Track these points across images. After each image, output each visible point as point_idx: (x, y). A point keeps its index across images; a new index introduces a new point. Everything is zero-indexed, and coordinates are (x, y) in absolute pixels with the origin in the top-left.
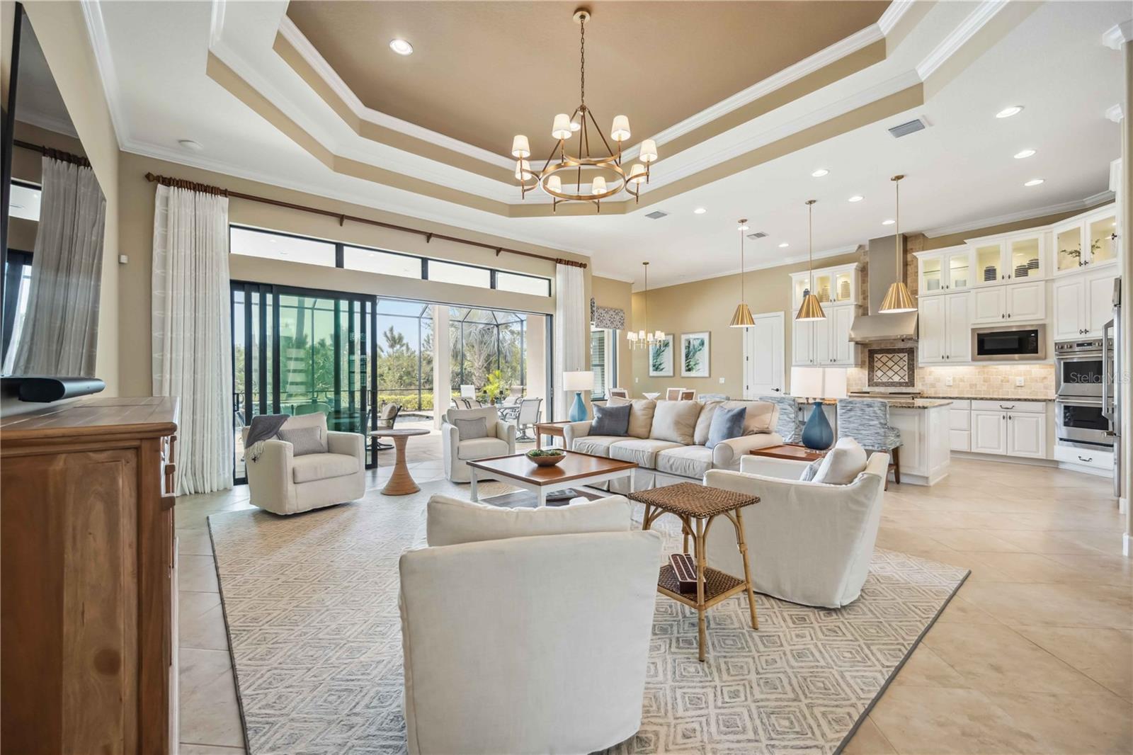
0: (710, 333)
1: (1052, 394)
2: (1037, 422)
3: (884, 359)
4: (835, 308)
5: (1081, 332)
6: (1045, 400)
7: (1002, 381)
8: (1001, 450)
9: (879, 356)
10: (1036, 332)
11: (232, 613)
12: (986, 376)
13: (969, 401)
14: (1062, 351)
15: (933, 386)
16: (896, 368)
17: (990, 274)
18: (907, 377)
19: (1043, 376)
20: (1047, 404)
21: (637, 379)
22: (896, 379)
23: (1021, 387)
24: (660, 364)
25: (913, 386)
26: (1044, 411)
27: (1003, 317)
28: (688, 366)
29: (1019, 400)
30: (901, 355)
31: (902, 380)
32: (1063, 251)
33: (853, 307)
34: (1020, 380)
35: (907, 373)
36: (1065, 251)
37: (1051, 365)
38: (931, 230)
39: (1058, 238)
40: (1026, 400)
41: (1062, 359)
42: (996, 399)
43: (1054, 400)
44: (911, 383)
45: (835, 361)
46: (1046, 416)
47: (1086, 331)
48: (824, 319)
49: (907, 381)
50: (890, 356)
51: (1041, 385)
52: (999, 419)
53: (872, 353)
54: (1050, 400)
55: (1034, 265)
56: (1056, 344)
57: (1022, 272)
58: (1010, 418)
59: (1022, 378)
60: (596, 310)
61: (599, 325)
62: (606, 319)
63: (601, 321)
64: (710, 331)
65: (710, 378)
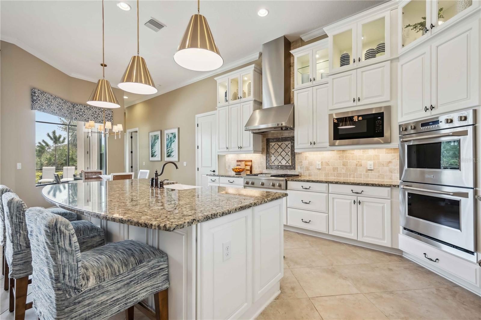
0: (179, 129)
1: (396, 179)
2: (383, 208)
3: (276, 146)
4: (242, 104)
5: (426, 109)
6: (390, 186)
7: (357, 165)
8: (353, 235)
9: (273, 144)
10: (382, 115)
12: (345, 160)
13: (327, 184)
14: (406, 133)
15: (308, 168)
16: (283, 154)
17: (345, 60)
18: (290, 161)
19: (389, 161)
20: (391, 188)
22: (284, 163)
23: (371, 170)
24: (155, 152)
25: (295, 169)
26: (389, 198)
27: (354, 101)
28: (168, 153)
29: (367, 185)
30: (286, 143)
31: (287, 164)
32: (407, 26)
33: (252, 101)
34: (370, 164)
35: (290, 158)
36: (409, 25)
37: (395, 149)
39: (403, 13)
40: (373, 185)
41: (406, 141)
42: (348, 184)
43: (398, 186)
44: (293, 167)
45: (241, 148)
46: (391, 202)
47: (432, 108)
49: (290, 164)
50: (280, 143)
51: (386, 169)
52: (351, 203)
53: (268, 141)
54: (395, 186)
55: (381, 49)
56: (400, 126)
57: (371, 54)
58: (360, 203)
59: (371, 162)
60: (74, 106)
61: (77, 118)
62: (87, 114)
63: (80, 115)
64: (179, 127)
65: (179, 162)
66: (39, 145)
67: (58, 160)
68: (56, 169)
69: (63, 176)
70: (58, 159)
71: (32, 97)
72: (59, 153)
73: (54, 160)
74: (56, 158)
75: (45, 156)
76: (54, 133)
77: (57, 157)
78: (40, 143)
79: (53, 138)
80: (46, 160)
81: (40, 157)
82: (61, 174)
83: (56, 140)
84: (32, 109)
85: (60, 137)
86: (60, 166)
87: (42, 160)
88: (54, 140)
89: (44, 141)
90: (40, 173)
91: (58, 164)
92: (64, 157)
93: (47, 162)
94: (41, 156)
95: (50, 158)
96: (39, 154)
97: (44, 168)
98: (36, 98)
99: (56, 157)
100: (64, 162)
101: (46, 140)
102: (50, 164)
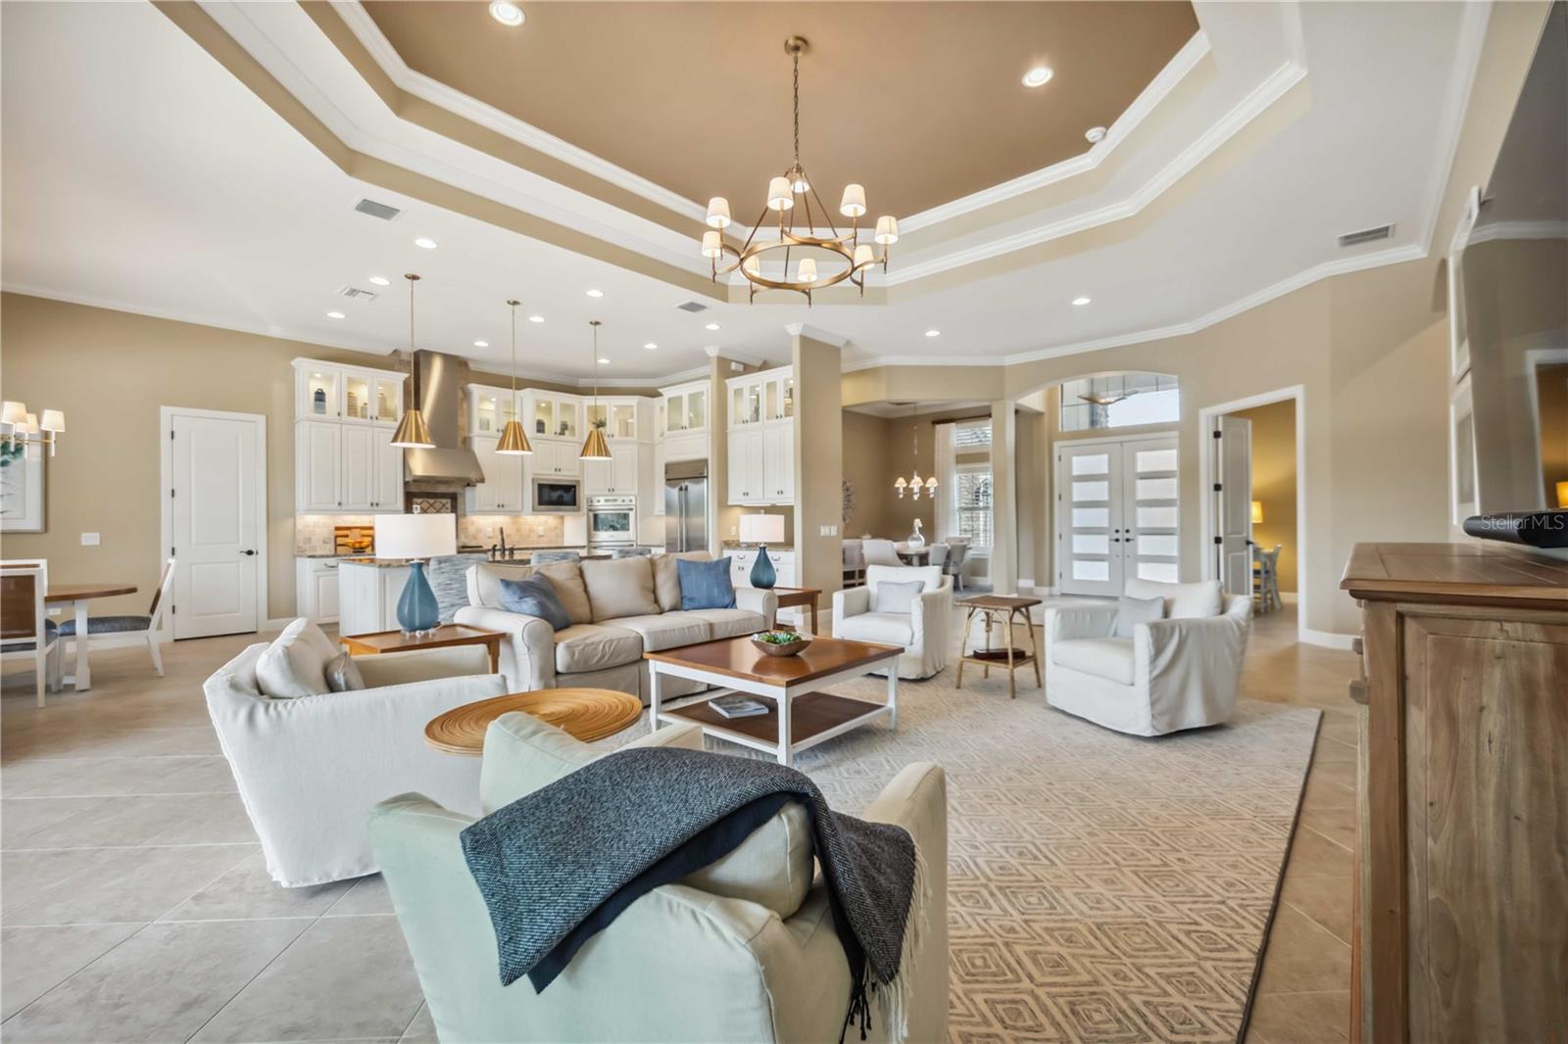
4: (376, 430)
5: (609, 490)
9: (419, 500)
10: (575, 487)
11: (1276, 850)
15: (475, 538)
27: (555, 470)
30: (444, 501)
34: (541, 530)
38: (475, 361)
41: (592, 510)
45: (377, 505)
47: (613, 490)
48: (531, 453)
50: (431, 501)
53: (410, 497)
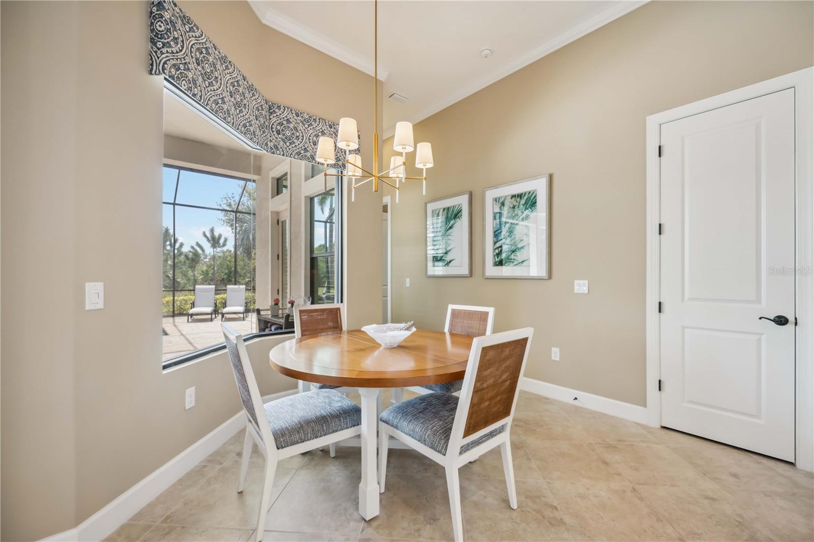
0: (551, 177)
21: (408, 280)
24: (446, 252)
28: (498, 255)
60: (270, 109)
61: (279, 147)
62: (303, 136)
63: (286, 138)
64: (550, 172)
65: (550, 281)
66: (192, 250)
67: (218, 275)
68: (216, 290)
69: (227, 302)
70: (217, 272)
71: (152, 24)
72: (218, 263)
73: (212, 274)
74: (214, 271)
75: (200, 268)
76: (212, 230)
77: (216, 268)
78: (192, 247)
79: (210, 239)
80: (202, 273)
81: (193, 269)
82: (222, 298)
83: (215, 241)
84: (151, 74)
85: (220, 236)
86: (219, 283)
87: (196, 274)
88: (212, 242)
89: (198, 244)
90: (191, 297)
91: (217, 281)
92: (225, 269)
93: (202, 277)
94: (195, 267)
95: (207, 271)
96: (191, 265)
97: (197, 287)
98: (163, 28)
99: (214, 268)
100: (225, 277)
101: (200, 243)
102: (207, 280)
